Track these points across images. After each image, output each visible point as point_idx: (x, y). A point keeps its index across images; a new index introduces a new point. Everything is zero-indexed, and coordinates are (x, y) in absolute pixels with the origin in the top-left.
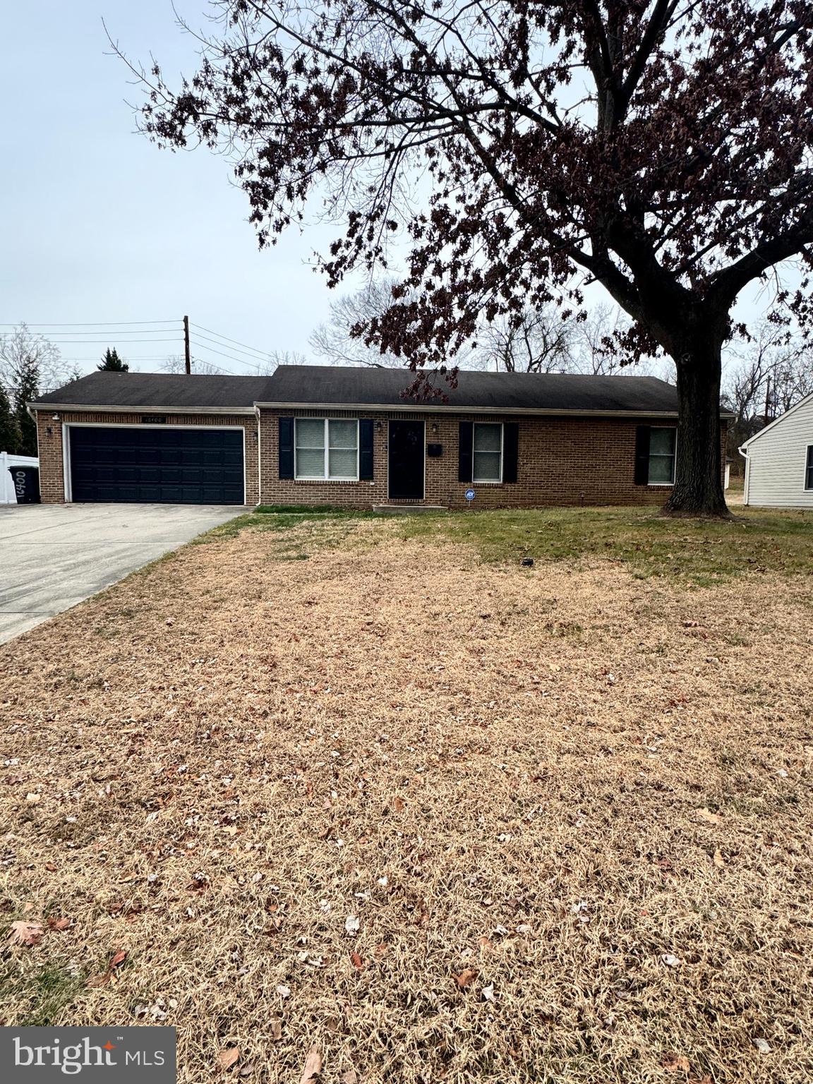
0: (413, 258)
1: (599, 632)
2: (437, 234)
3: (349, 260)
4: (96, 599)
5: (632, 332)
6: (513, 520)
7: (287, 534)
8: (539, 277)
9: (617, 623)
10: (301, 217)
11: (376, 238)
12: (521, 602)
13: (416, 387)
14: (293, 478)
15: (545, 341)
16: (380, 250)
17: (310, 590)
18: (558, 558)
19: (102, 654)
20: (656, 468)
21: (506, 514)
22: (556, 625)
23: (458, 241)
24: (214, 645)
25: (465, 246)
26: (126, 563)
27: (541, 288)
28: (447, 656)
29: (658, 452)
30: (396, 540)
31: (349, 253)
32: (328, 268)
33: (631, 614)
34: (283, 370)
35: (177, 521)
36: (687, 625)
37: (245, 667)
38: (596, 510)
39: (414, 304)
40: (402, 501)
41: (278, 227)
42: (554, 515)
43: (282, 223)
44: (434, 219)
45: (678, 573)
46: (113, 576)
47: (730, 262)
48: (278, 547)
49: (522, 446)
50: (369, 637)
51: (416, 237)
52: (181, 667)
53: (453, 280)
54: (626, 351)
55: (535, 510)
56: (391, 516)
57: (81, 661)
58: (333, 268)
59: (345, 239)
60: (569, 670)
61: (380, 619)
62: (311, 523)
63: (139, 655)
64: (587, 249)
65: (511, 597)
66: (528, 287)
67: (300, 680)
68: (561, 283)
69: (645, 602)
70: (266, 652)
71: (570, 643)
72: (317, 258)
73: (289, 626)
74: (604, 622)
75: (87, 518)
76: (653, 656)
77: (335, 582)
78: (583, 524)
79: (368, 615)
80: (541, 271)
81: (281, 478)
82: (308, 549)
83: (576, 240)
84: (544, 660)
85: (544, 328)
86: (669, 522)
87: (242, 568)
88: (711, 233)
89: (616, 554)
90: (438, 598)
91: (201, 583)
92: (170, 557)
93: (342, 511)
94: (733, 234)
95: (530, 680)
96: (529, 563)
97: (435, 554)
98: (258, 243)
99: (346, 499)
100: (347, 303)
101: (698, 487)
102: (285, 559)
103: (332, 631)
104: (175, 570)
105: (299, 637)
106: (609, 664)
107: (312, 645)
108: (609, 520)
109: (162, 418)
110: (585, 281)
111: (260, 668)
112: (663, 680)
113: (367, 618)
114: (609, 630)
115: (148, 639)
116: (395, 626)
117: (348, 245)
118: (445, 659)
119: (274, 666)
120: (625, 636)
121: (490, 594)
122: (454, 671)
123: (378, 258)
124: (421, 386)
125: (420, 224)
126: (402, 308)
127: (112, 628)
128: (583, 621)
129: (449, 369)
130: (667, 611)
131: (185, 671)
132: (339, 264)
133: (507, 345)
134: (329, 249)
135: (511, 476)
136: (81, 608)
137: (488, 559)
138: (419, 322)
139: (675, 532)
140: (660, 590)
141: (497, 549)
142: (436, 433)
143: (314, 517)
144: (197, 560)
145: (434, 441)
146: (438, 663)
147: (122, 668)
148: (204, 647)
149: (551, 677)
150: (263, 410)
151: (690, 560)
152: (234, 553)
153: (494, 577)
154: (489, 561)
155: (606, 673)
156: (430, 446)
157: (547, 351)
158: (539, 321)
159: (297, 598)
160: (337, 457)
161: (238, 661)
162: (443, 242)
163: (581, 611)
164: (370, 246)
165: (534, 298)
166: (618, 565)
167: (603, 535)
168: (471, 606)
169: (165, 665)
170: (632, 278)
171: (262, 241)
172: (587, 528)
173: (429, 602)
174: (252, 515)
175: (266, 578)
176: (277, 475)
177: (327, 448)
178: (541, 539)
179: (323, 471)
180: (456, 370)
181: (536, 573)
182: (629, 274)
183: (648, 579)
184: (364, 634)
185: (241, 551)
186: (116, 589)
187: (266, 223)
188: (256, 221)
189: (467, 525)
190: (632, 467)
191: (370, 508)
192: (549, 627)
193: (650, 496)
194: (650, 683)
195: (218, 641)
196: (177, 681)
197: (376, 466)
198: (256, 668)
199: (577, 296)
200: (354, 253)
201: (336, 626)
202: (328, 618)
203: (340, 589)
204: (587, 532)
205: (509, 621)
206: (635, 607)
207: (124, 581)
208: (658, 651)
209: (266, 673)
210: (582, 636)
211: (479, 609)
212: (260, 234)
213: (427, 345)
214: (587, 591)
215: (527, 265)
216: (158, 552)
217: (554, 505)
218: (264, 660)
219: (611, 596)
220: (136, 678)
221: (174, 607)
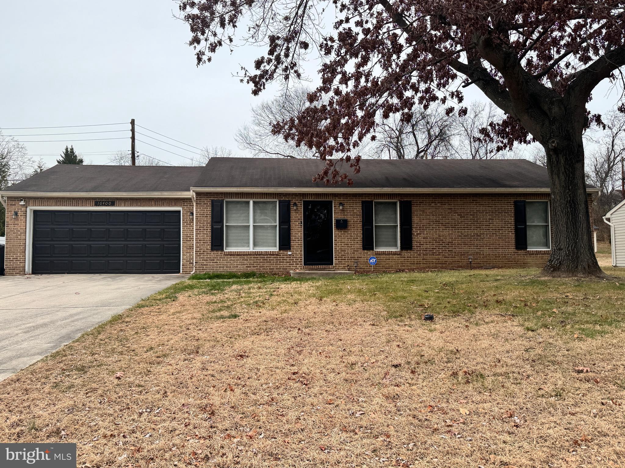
0: (323, 70)
1: (500, 378)
2: (343, 51)
3: (270, 72)
4: (54, 356)
5: (505, 123)
6: (413, 281)
7: (219, 297)
8: (426, 82)
9: (516, 370)
10: (231, 40)
11: (291, 55)
12: (427, 352)
13: (326, 173)
14: (222, 250)
15: (429, 134)
16: (295, 65)
17: (240, 345)
18: (455, 313)
19: (59, 406)
20: (533, 235)
21: (405, 276)
22: (461, 373)
23: (360, 56)
24: (158, 396)
25: (365, 60)
26: (79, 324)
27: (427, 91)
28: (365, 402)
29: (533, 222)
30: (313, 300)
31: (269, 67)
32: (253, 79)
33: (527, 362)
34: (214, 161)
35: (122, 288)
36: (580, 372)
37: (187, 415)
38: (483, 272)
39: (324, 106)
40: (315, 267)
41: (213, 48)
42: (448, 277)
43: (216, 46)
44: (340, 40)
45: (565, 326)
46: (68, 336)
47: (582, 67)
48: (211, 308)
49: (415, 220)
50: (296, 385)
51: (326, 54)
52: (130, 416)
53: (356, 86)
54: (500, 139)
55: (430, 273)
56: (307, 280)
57: (41, 412)
58: (257, 80)
59: (266, 56)
60: (477, 414)
61: (304, 369)
62: (239, 287)
63: (92, 405)
64: (464, 59)
65: (418, 348)
66: (416, 90)
67: (236, 426)
68: (444, 87)
69: (539, 351)
70: (205, 401)
71: (475, 389)
72: (244, 71)
73: (224, 377)
74: (504, 369)
75: (45, 287)
76: (552, 399)
77: (262, 337)
78: (474, 284)
79: (293, 365)
80: (426, 77)
81: (212, 249)
82: (238, 309)
83: (453, 53)
84: (454, 405)
85: (428, 123)
86: (550, 281)
87: (181, 327)
88: (565, 44)
89: (507, 310)
90: (353, 349)
91: (146, 341)
92: (117, 319)
93: (264, 277)
94: (584, 45)
95: (443, 424)
96: (430, 318)
97: (348, 312)
98: (196, 61)
99: (267, 267)
100: (266, 107)
101: (573, 250)
102: (218, 318)
103: (262, 381)
104: (121, 330)
105: (234, 387)
106: (513, 407)
107: (246, 394)
108: (497, 280)
109: (112, 202)
110: (463, 84)
111: (200, 416)
112: (565, 421)
113: (292, 368)
114: (509, 378)
115: (100, 392)
116: (318, 375)
117: (269, 61)
118: (365, 405)
119: (213, 413)
120: (524, 382)
121: (398, 346)
122: (374, 416)
123: (292, 71)
124: (330, 172)
125: (329, 43)
126: (315, 110)
127: (67, 382)
128: (485, 369)
129: (353, 157)
130: (559, 359)
131: (133, 420)
132: (262, 77)
133: (398, 138)
134: (254, 65)
135: (407, 244)
136: (40, 365)
137: (392, 315)
138: (329, 121)
139: (557, 290)
140: (551, 341)
141: (400, 305)
142: (343, 210)
143: (241, 282)
144: (141, 321)
145: (340, 217)
146: (359, 408)
147: (77, 418)
148: (150, 398)
149: (462, 420)
150: (198, 194)
151: (574, 314)
152: (174, 314)
153: (401, 331)
154: (395, 317)
155: (511, 416)
156: (338, 221)
157: (432, 142)
158: (423, 118)
159: (230, 352)
160: (260, 232)
161: (181, 410)
162: (348, 57)
163: (482, 360)
164: (287, 62)
165: (421, 99)
166: (510, 319)
167: (493, 293)
168: (383, 357)
169: (116, 415)
170: (502, 81)
171: (199, 60)
172: (478, 287)
173: (346, 353)
174: (188, 282)
175: (202, 335)
176: (209, 247)
177: (251, 224)
178: (439, 297)
179: (248, 243)
180: (358, 159)
181: (438, 326)
182: (499, 77)
183: (538, 331)
184: (291, 383)
185: (179, 312)
186: (70, 348)
187: (203, 46)
188: (196, 44)
189: (372, 286)
190: (512, 235)
191: (288, 273)
192: (455, 374)
193: (529, 260)
194: (552, 425)
195: (162, 392)
196: (126, 429)
197: (293, 238)
198: (196, 416)
199: (458, 96)
200: (273, 68)
201: (266, 376)
202: (258, 370)
203: (268, 344)
204: (479, 291)
205: (417, 370)
206: (530, 356)
207: (77, 341)
208: (556, 395)
209: (206, 420)
210: (486, 382)
211: (390, 359)
212: (198, 54)
213: (336, 138)
214: (485, 343)
215: (415, 73)
216: (107, 315)
217: (446, 268)
218: (203, 409)
219: (508, 347)
220: (90, 427)
221: (122, 362)
